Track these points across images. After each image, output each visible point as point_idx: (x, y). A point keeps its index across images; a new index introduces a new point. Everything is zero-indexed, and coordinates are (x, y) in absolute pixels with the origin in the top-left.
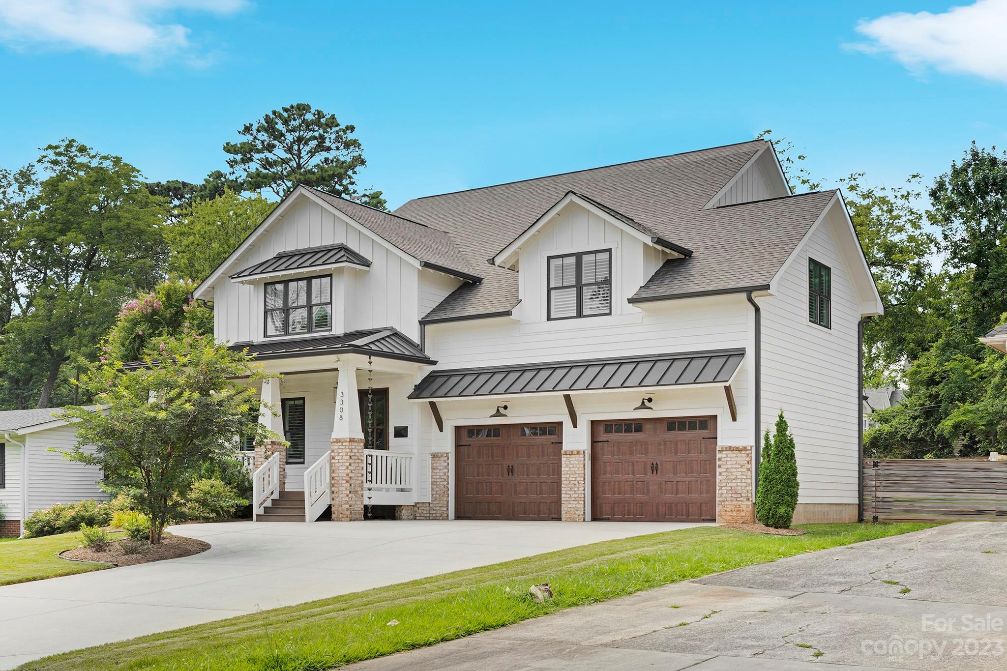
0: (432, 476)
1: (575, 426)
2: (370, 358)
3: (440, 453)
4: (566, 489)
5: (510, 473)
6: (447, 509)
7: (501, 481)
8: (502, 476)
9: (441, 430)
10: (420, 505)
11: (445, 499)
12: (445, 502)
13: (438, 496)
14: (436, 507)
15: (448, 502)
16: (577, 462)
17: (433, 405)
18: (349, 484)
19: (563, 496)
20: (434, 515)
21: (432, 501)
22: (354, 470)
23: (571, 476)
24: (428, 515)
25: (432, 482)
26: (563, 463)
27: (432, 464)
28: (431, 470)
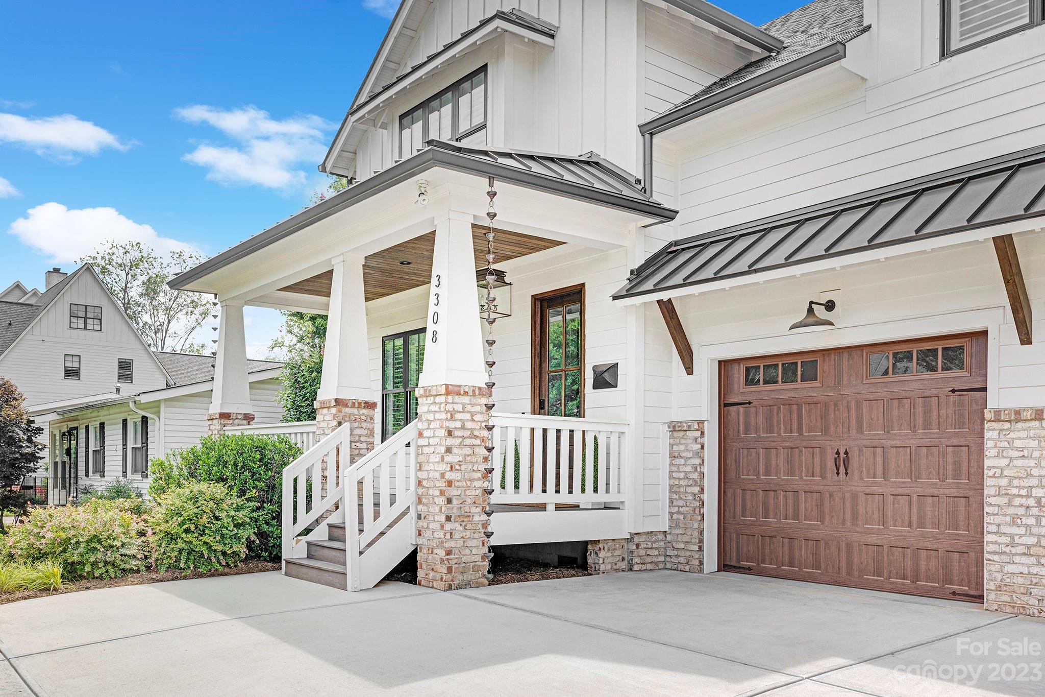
0: (671, 472)
1: (1026, 338)
2: (491, 185)
3: (686, 422)
4: (998, 520)
5: (842, 469)
6: (701, 549)
7: (821, 488)
8: (823, 476)
9: (689, 370)
10: (643, 538)
11: (696, 525)
12: (696, 534)
13: (681, 517)
14: (677, 541)
15: (701, 533)
16: (1035, 444)
17: (667, 308)
18: (444, 498)
19: (988, 538)
20: (674, 560)
21: (670, 528)
22: (460, 463)
23: (1016, 482)
24: (662, 559)
25: (671, 486)
26: (989, 444)
27: (671, 446)
28: (668, 460)
